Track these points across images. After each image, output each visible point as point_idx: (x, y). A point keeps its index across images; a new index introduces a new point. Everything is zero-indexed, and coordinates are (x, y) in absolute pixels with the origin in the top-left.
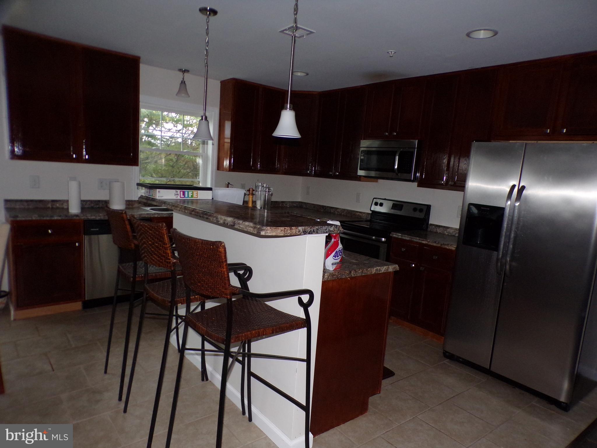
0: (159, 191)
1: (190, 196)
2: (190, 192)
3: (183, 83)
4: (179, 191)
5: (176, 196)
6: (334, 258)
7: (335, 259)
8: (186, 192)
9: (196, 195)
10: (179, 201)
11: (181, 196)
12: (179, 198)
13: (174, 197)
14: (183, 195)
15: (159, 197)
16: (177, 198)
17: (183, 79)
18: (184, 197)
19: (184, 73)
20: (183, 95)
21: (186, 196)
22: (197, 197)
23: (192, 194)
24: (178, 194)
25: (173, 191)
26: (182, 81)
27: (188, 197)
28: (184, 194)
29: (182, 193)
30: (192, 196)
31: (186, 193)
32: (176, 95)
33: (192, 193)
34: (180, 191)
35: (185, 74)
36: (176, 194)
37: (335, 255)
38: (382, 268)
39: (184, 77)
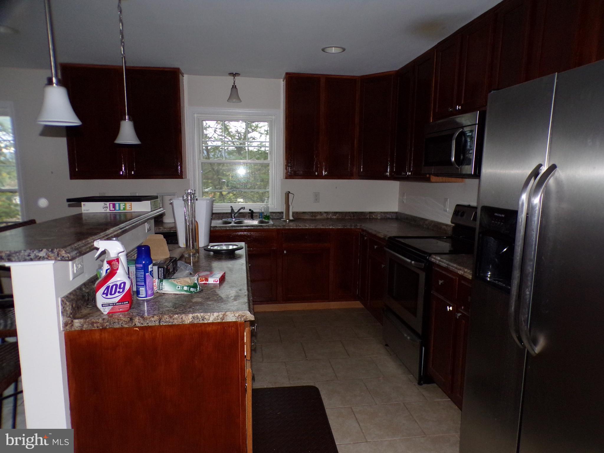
0: (84, 205)
1: (122, 209)
2: (122, 204)
3: (234, 87)
4: (108, 203)
5: (105, 209)
6: (104, 296)
7: (107, 297)
8: (117, 204)
9: (129, 208)
10: (109, 214)
11: (111, 209)
12: (108, 211)
13: (103, 211)
14: (113, 208)
15: (84, 210)
16: (106, 212)
17: (234, 83)
18: (115, 210)
19: (235, 76)
20: (234, 100)
21: (117, 208)
22: (130, 209)
23: (124, 207)
24: (106, 207)
25: (102, 204)
26: (233, 86)
27: (119, 209)
28: (114, 206)
29: (111, 205)
30: (124, 209)
31: (117, 206)
32: (227, 101)
33: (125, 205)
34: (110, 204)
35: (237, 78)
36: (104, 207)
37: (106, 292)
38: (210, 316)
39: (235, 81)
